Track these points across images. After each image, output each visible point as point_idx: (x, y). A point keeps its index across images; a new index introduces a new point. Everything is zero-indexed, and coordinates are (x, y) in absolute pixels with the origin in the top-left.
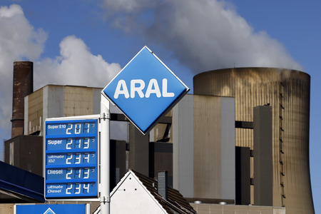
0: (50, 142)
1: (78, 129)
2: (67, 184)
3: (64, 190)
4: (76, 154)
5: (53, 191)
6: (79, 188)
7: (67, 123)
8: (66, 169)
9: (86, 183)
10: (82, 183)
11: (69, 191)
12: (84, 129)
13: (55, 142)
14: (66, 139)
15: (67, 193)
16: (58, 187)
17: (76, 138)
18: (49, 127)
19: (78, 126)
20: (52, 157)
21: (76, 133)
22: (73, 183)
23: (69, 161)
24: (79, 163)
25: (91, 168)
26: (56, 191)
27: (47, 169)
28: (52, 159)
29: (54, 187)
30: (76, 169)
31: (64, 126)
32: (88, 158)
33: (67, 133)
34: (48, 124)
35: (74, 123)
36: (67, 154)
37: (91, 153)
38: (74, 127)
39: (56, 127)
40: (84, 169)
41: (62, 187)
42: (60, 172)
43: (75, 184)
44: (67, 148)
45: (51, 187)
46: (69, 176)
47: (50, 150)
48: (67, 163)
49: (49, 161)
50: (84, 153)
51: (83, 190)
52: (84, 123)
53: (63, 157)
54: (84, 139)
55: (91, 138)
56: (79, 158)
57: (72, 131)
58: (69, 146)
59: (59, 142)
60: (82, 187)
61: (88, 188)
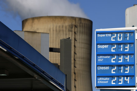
0: (99, 46)
1: (120, 37)
2: (112, 77)
3: (110, 81)
4: (119, 55)
5: (102, 82)
6: (122, 80)
7: (112, 33)
8: (112, 66)
9: (127, 76)
10: (124, 76)
11: (114, 82)
12: (125, 37)
13: (103, 47)
14: (112, 44)
15: (113, 83)
16: (106, 79)
17: (119, 44)
18: (99, 35)
19: (120, 35)
20: (101, 57)
21: (118, 40)
22: (117, 76)
23: (114, 60)
24: (121, 61)
25: (130, 65)
26: (104, 82)
27: (97, 66)
28: (101, 59)
29: (103, 79)
30: (119, 66)
31: (110, 35)
32: (128, 58)
33: (112, 40)
34: (98, 33)
35: (117, 32)
36: (112, 55)
37: (130, 54)
38: (117, 36)
39: (104, 35)
40: (125, 66)
41: (108, 79)
42: (107, 68)
43: (119, 77)
44: (112, 51)
45: (101, 79)
46: (114, 71)
47: (100, 52)
48: (112, 62)
49: (99, 60)
50: (125, 54)
51: (125, 81)
52: (125, 32)
53: (109, 57)
54: (125, 44)
55: (130, 44)
56: (121, 58)
57: (116, 38)
58: (113, 49)
59: (106, 46)
60: (124, 79)
61: (128, 80)
